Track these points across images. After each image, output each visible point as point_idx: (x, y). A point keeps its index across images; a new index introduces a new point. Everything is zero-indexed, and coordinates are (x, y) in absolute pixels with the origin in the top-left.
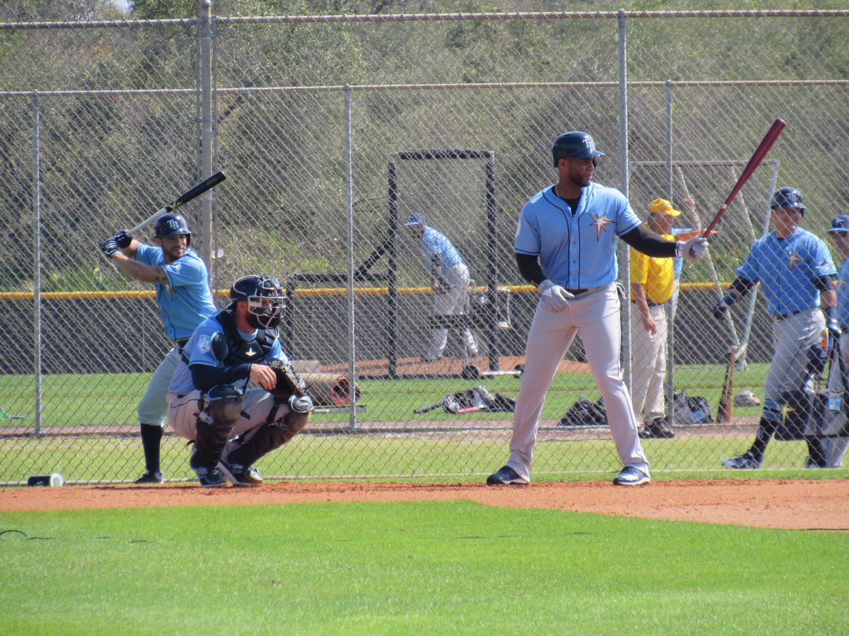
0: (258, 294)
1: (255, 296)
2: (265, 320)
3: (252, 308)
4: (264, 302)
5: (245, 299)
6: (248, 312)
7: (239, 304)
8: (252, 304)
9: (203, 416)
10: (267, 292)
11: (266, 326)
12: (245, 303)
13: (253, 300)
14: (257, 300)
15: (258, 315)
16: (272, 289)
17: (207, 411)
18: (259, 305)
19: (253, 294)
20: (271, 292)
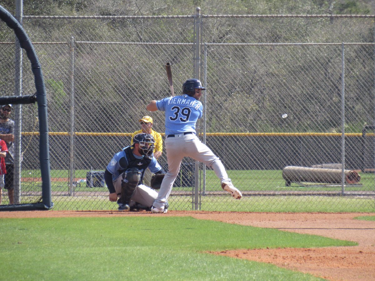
0: (144, 141)
1: (142, 141)
2: (146, 151)
3: (141, 146)
4: (146, 144)
5: (138, 143)
6: (139, 148)
7: (136, 145)
8: (141, 145)
9: (125, 180)
10: (148, 140)
11: (147, 154)
12: (138, 144)
13: (141, 143)
14: (143, 143)
15: (143, 149)
16: (150, 139)
17: (126, 178)
18: (144, 145)
19: (141, 141)
20: (149, 140)
